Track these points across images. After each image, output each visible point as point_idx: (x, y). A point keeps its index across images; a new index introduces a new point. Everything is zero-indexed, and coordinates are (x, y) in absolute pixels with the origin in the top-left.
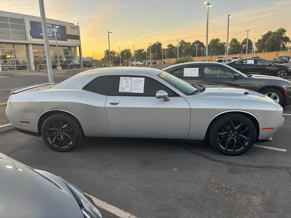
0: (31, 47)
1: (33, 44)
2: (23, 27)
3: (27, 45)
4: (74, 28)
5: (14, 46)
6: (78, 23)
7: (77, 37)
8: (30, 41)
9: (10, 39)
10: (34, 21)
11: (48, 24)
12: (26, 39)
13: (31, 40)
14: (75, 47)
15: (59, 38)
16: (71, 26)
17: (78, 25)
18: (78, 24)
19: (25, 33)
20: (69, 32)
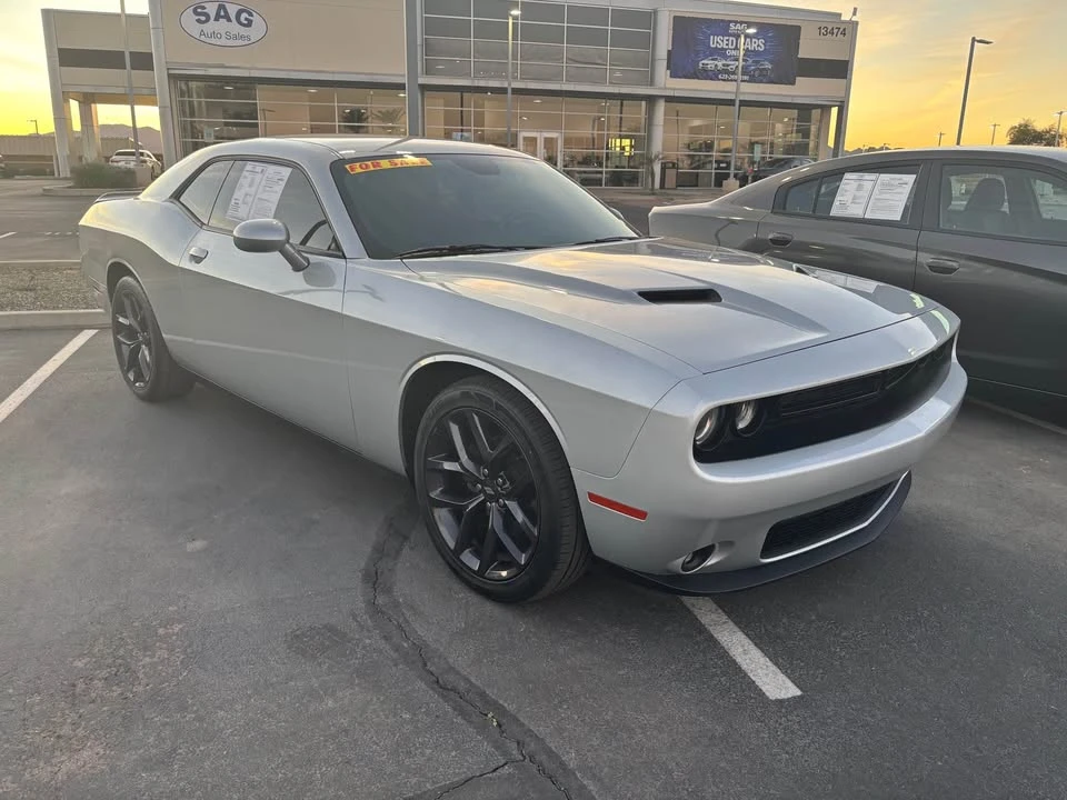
0: (661, 107)
1: (669, 99)
2: (649, 42)
3: (651, 100)
4: (835, 31)
5: (622, 105)
6: (855, 9)
7: (840, 70)
8: (662, 85)
9: (602, 81)
10: (687, 15)
11: (736, 22)
12: (652, 83)
13: (666, 83)
14: (826, 109)
15: (765, 72)
16: (823, 25)
17: (854, 19)
18: (854, 14)
19: (653, 60)
20: (809, 49)
